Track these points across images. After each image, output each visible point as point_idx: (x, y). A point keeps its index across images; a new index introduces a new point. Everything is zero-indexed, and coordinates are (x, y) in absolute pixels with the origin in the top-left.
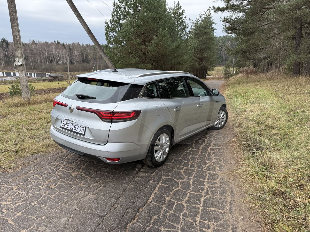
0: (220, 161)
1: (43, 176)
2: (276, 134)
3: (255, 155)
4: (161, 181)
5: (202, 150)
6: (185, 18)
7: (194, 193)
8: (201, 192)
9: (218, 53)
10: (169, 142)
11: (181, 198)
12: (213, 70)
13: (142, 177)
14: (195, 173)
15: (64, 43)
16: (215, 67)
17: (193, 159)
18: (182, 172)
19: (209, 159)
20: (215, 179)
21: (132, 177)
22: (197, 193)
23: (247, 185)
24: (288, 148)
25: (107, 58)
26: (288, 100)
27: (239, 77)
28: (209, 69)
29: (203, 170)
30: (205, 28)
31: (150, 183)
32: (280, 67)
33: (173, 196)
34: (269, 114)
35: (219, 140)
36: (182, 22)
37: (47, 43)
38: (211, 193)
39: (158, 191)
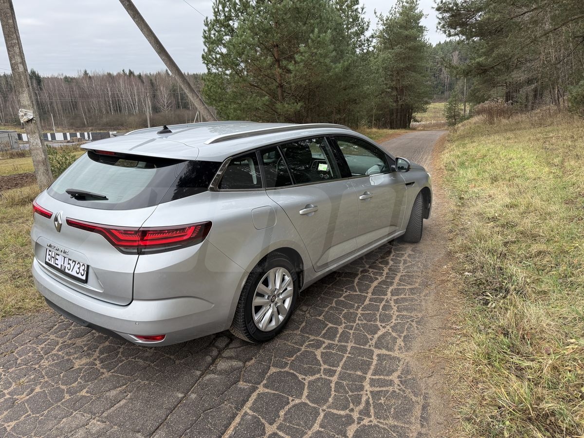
0: (408, 322)
1: (10, 370)
2: (539, 253)
3: (489, 306)
4: (265, 382)
5: (373, 294)
6: (363, 9)
7: (335, 411)
8: (352, 410)
9: (434, 77)
10: (292, 285)
11: (303, 426)
12: (425, 111)
13: (221, 373)
14: (346, 356)
15: (141, 74)
16: (429, 103)
17: (350, 317)
18: (318, 353)
19: (386, 318)
20: (390, 372)
21: (198, 373)
22: (342, 413)
23: (464, 388)
24: (566, 288)
25: (198, 99)
26: (573, 169)
27: (475, 123)
28: (417, 108)
29: (367, 347)
30: (406, 28)
31: (237, 387)
32: (558, 98)
33: (283, 421)
34: (529, 205)
35: (415, 269)
36: (356, 18)
37: (109, 74)
38: (375, 413)
39: (250, 409)
